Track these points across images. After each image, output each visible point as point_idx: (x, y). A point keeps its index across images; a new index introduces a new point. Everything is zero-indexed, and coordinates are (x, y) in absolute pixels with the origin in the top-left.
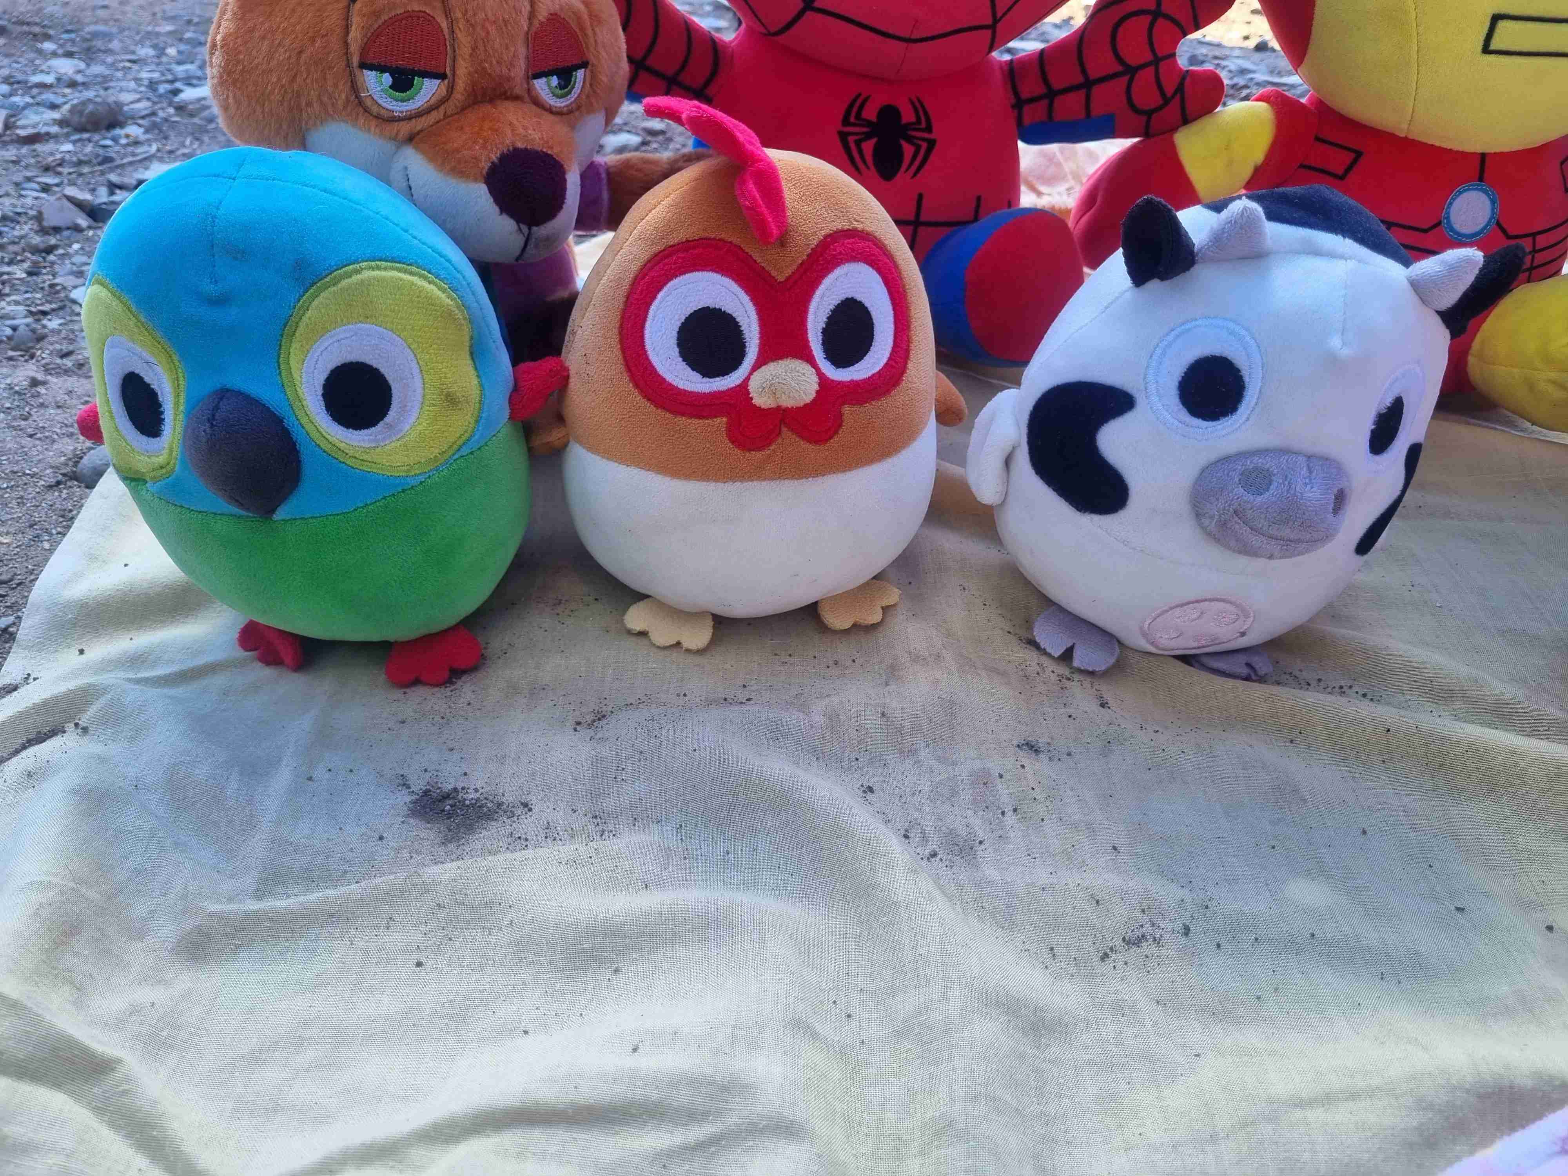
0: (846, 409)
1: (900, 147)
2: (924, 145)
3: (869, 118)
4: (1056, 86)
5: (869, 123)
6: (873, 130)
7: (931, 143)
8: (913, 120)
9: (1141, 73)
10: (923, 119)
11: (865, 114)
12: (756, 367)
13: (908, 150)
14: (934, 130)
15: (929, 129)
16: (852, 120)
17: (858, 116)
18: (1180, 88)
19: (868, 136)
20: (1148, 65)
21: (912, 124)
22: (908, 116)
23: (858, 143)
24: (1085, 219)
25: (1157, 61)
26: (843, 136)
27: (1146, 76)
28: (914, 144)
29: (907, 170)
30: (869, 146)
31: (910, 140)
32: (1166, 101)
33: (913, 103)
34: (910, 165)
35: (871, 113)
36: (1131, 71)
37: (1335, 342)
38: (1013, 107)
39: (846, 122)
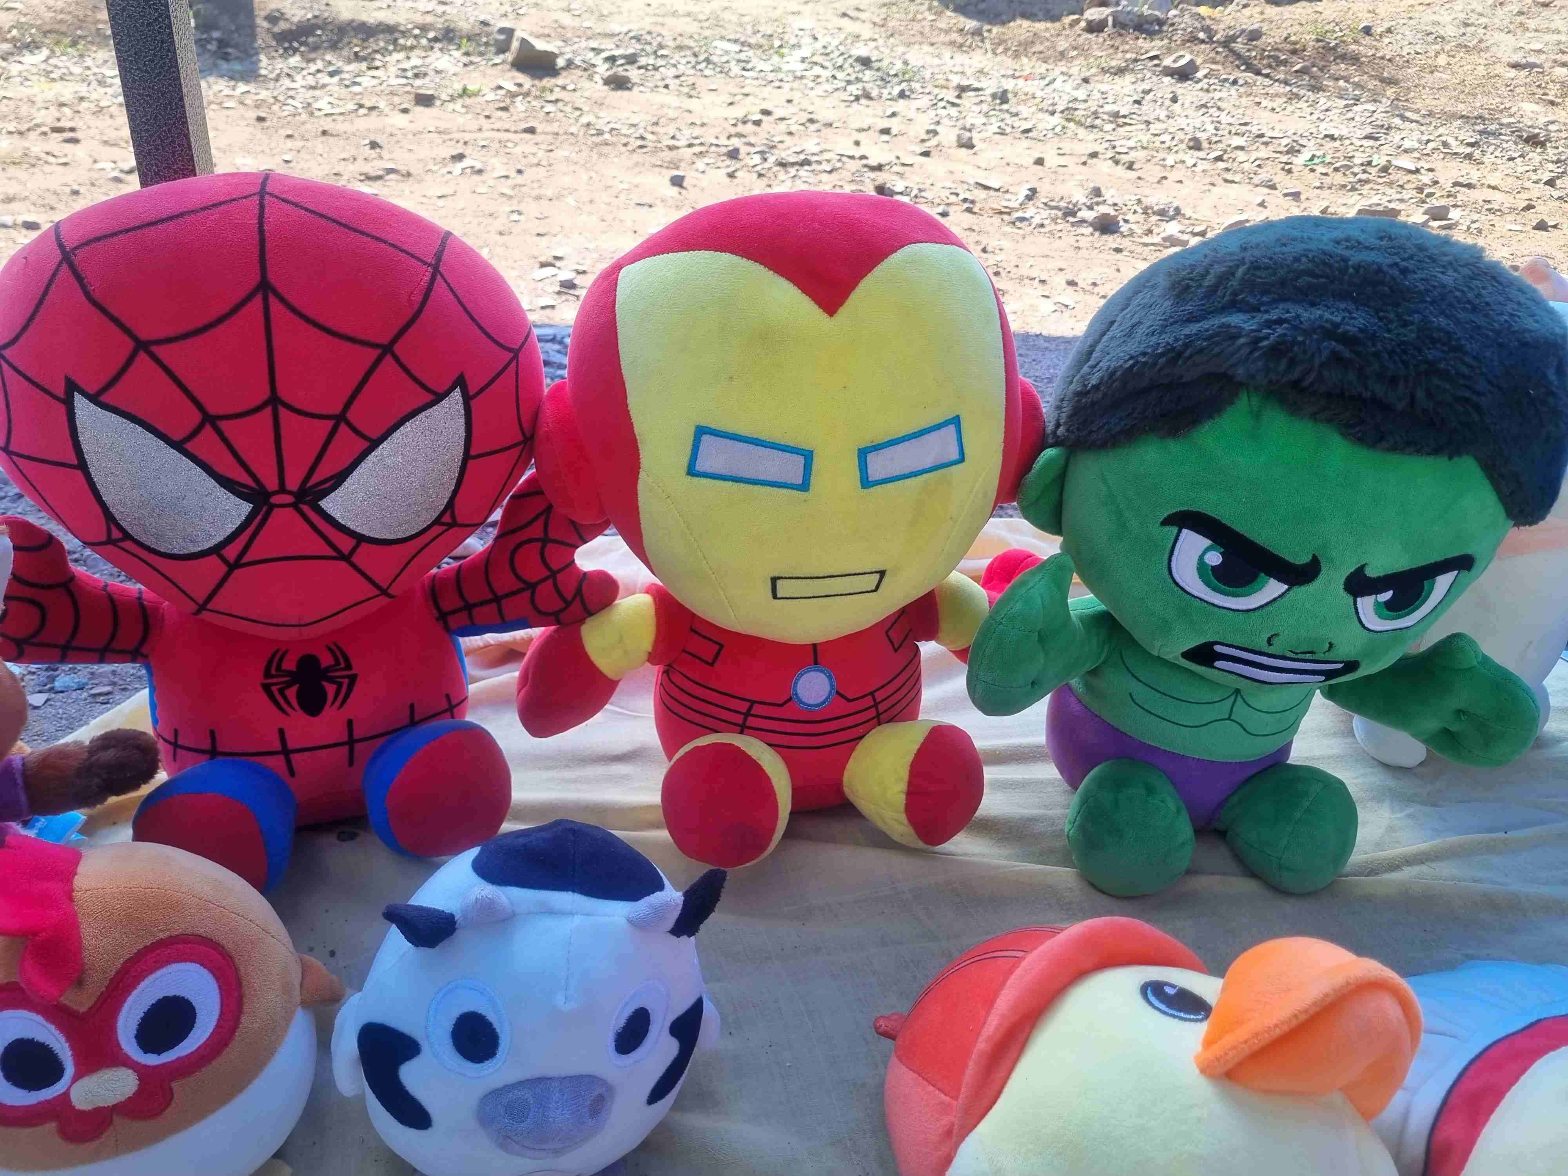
0: (175, 1085)
1: (323, 687)
2: (346, 681)
3: (289, 669)
4: (471, 601)
5: (289, 673)
6: (293, 677)
7: (353, 679)
8: (332, 662)
9: (540, 587)
10: (341, 660)
11: (284, 666)
12: (75, 1079)
13: (330, 689)
14: (353, 666)
15: (349, 667)
16: (273, 672)
17: (278, 668)
18: (579, 592)
19: (290, 685)
20: (545, 579)
21: (333, 666)
22: (326, 660)
23: (281, 692)
24: (523, 691)
25: (553, 574)
26: (267, 688)
27: (546, 588)
28: (335, 683)
29: (333, 703)
30: (292, 693)
31: (332, 680)
32: (568, 604)
33: (330, 649)
34: (335, 698)
35: (289, 664)
36: (532, 587)
37: (559, 1000)
38: (437, 619)
39: (267, 674)
